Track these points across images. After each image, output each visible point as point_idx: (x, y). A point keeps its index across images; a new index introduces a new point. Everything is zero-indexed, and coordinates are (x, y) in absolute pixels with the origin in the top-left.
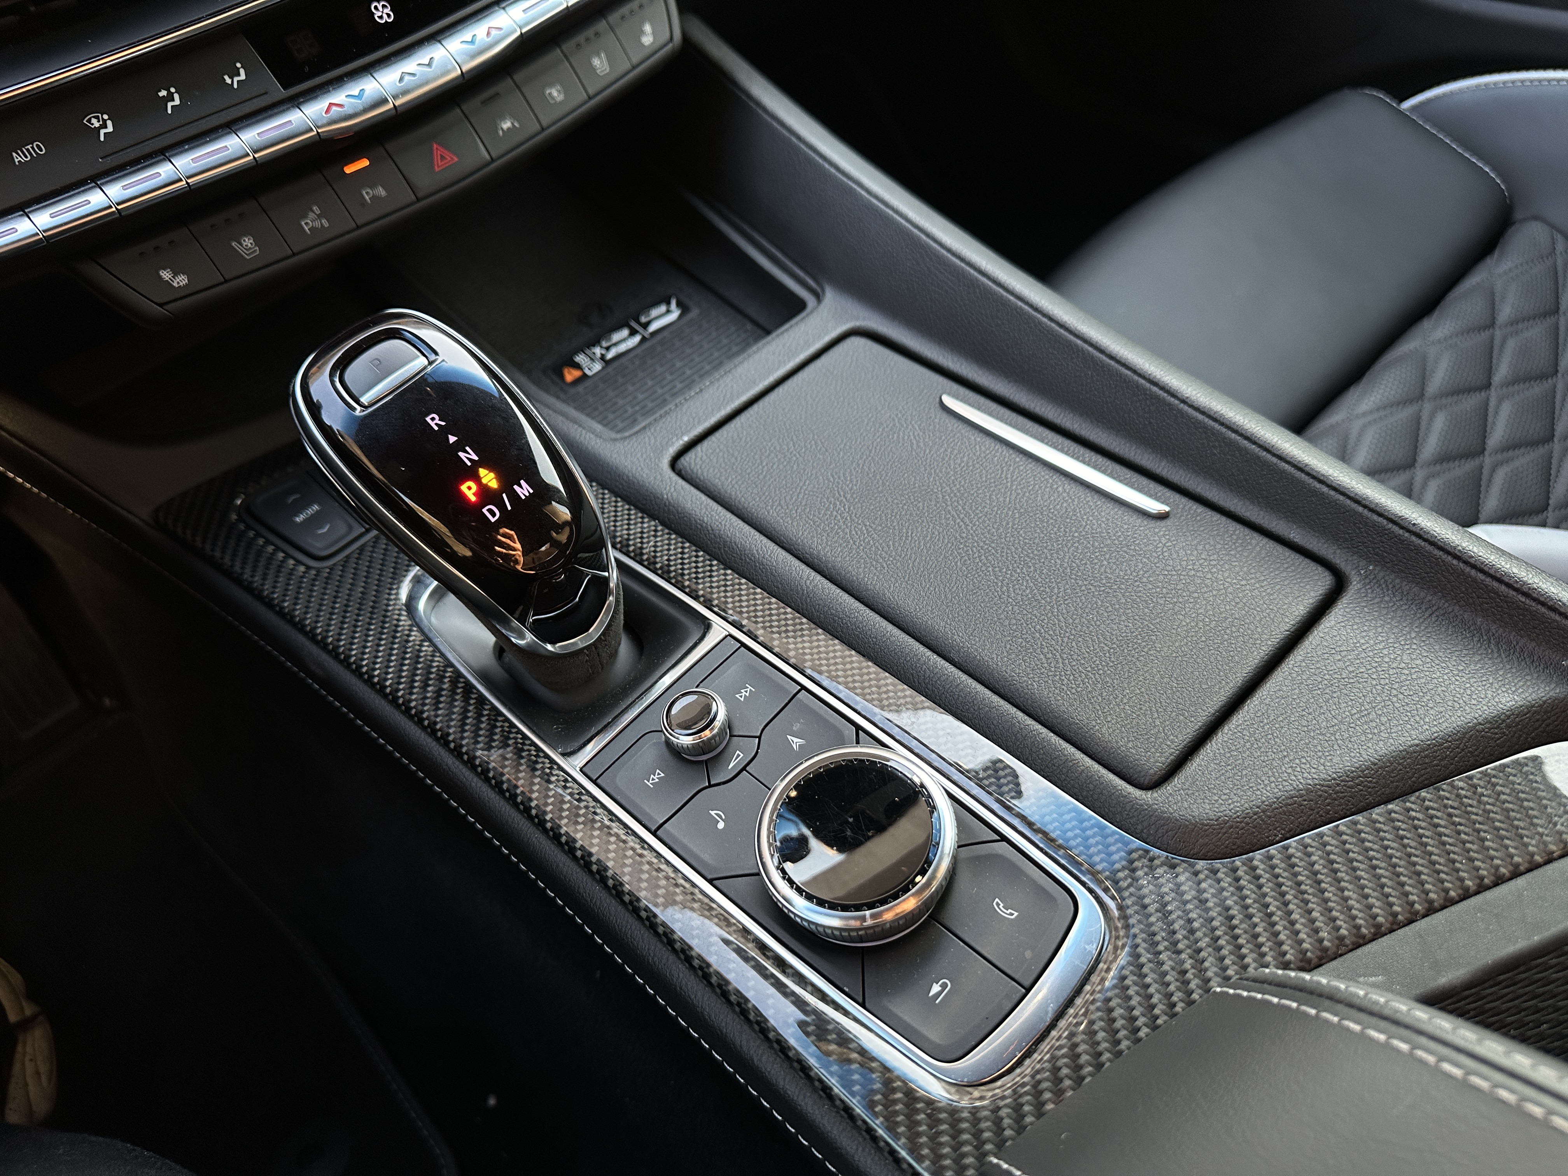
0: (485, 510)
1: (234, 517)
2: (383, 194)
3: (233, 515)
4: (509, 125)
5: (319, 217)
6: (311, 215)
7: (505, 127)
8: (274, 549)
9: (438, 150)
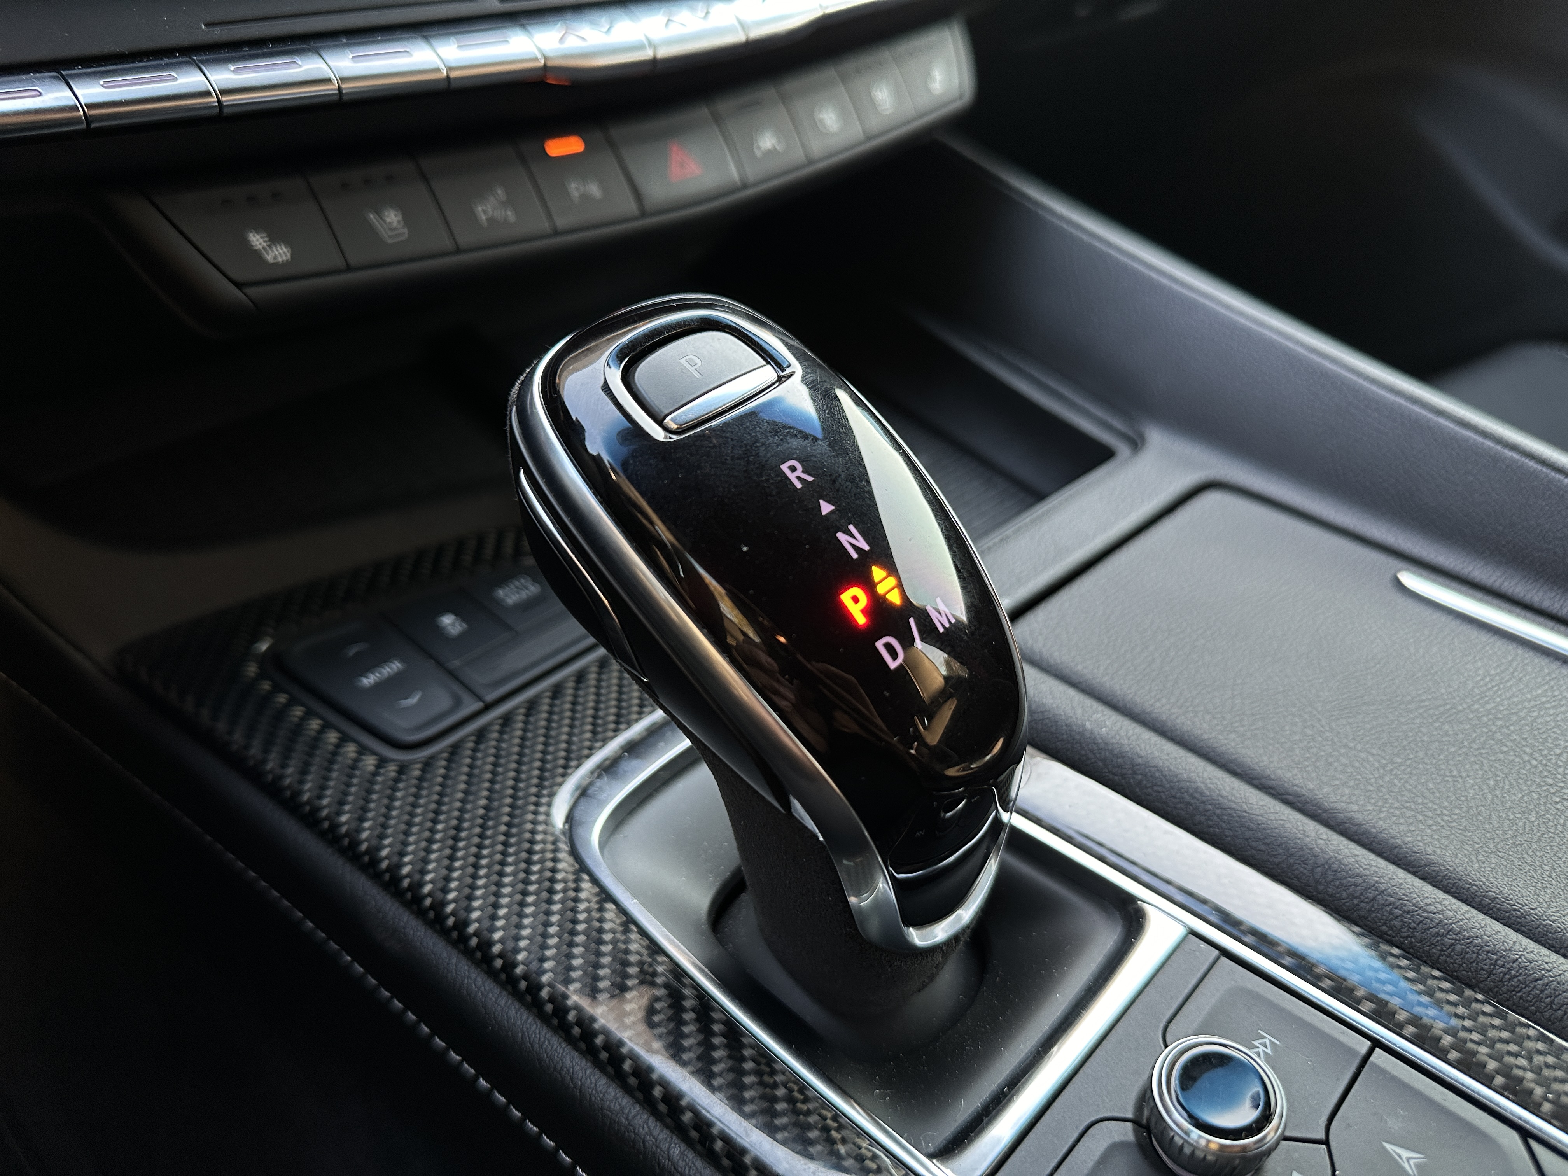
0: (880, 645)
1: (252, 669)
2: (598, 194)
3: (252, 667)
4: (770, 143)
5: (505, 206)
6: (492, 200)
7: (765, 145)
8: (323, 727)
9: (676, 153)
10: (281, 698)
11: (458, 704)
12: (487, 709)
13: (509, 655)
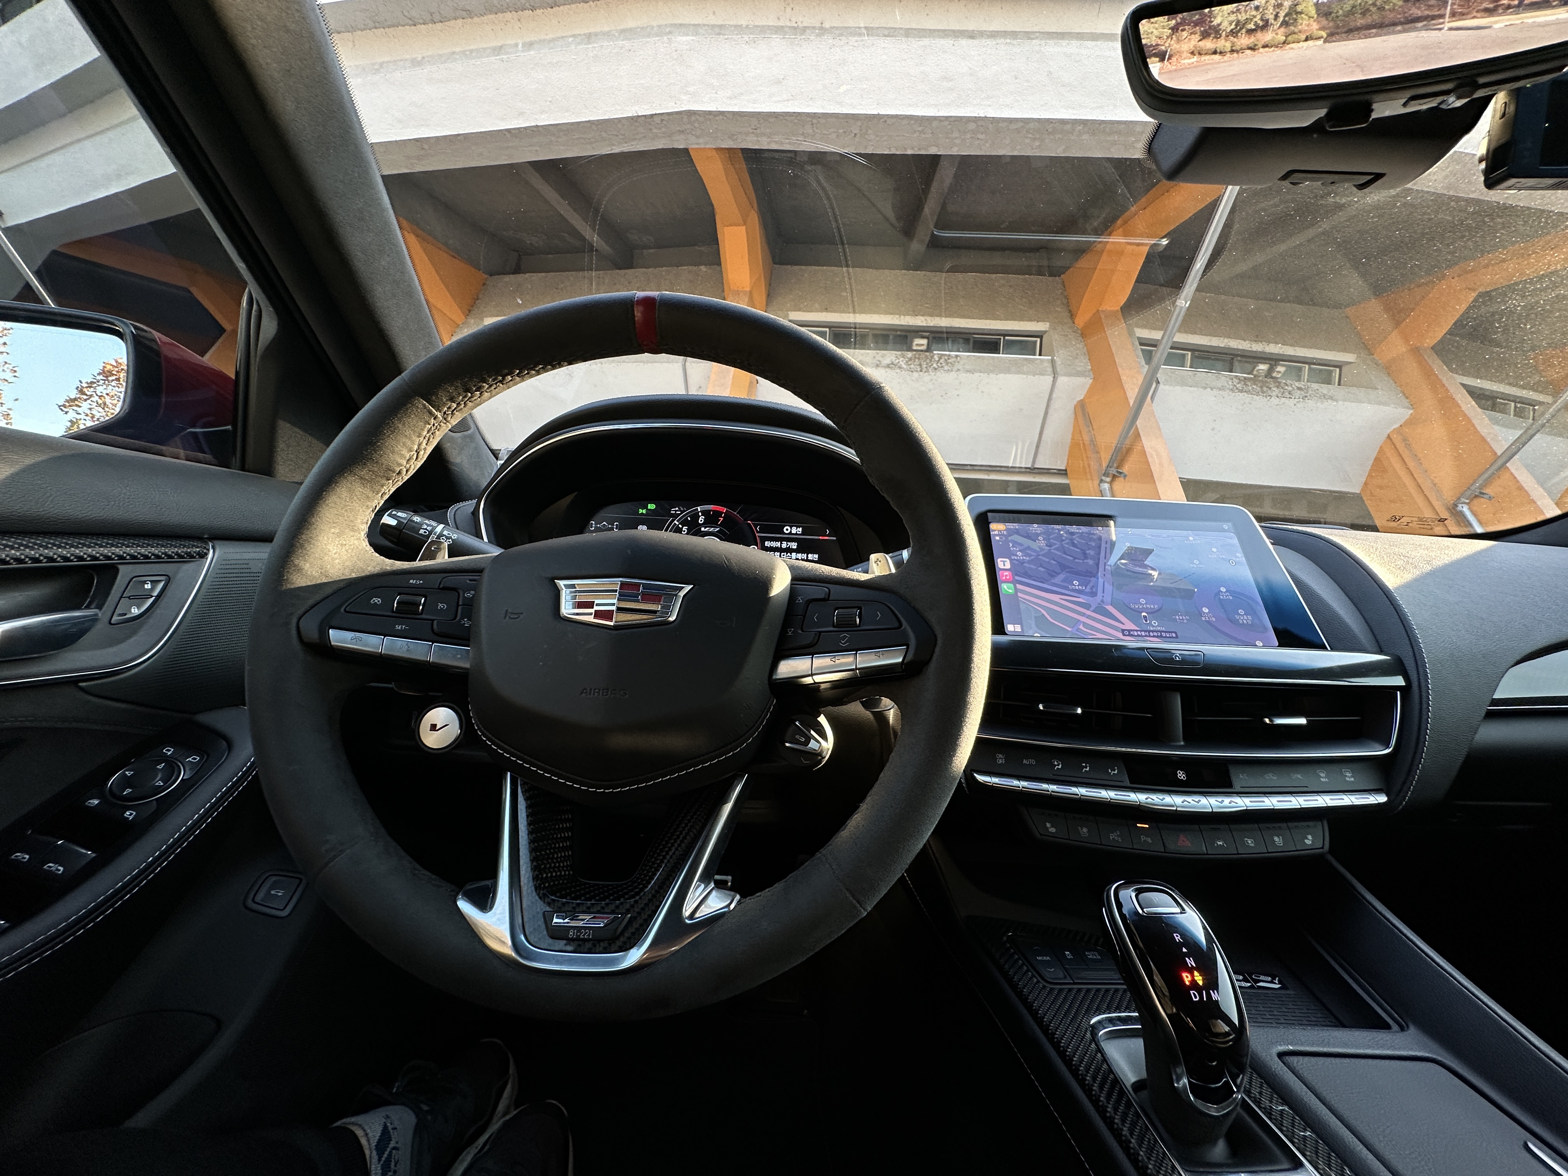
2: (1150, 841)
3: (1005, 938)
4: (1221, 843)
5: (1118, 836)
6: (1115, 834)
7: (1219, 843)
8: (1023, 964)
9: (1182, 837)
10: (1012, 951)
11: (1065, 978)
12: (1074, 983)
13: (1085, 973)
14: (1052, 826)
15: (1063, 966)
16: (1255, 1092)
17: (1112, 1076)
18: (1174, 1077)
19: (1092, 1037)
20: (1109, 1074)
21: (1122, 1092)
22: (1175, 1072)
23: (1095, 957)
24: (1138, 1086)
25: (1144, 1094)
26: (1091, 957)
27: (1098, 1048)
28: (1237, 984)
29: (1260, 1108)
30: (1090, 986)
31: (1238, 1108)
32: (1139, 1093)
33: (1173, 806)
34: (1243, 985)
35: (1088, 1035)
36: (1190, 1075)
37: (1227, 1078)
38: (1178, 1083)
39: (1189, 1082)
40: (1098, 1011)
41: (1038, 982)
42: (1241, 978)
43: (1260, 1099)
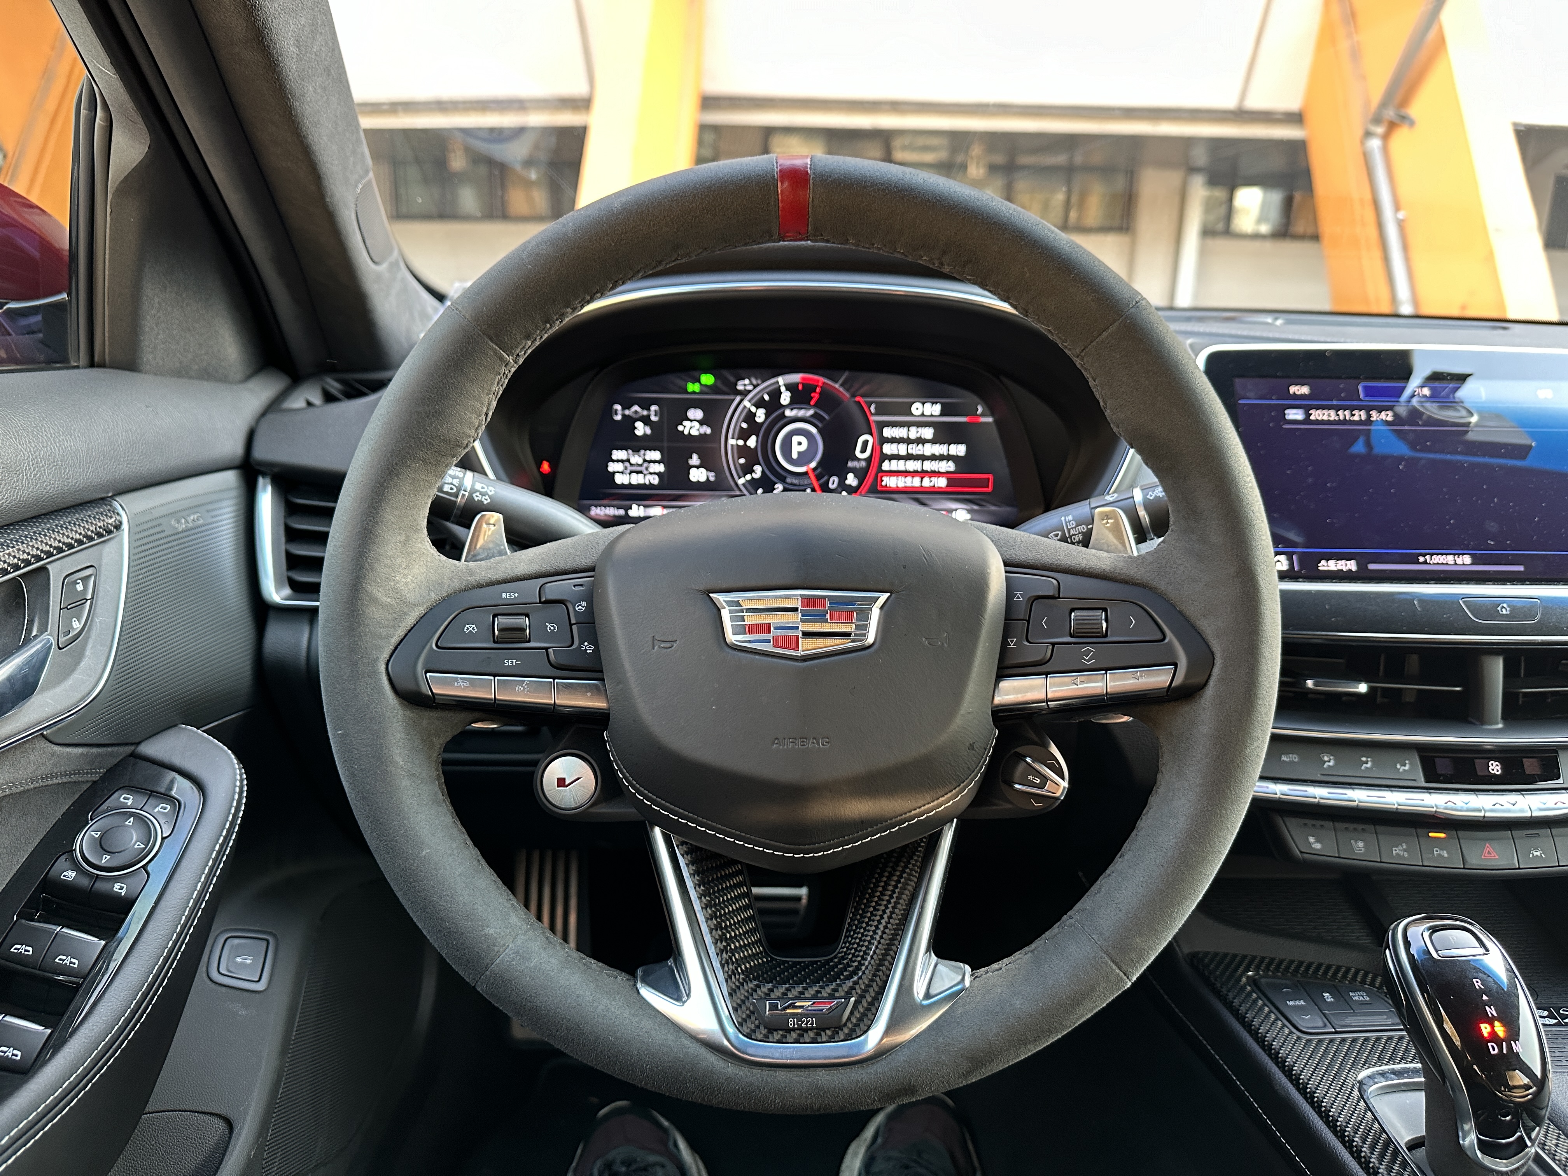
2: (1446, 855)
3: (1244, 980)
4: (1538, 854)
5: (1405, 850)
6: (1400, 848)
7: (1535, 854)
8: (1270, 1012)
9: (1488, 847)
10: (1255, 995)
11: (1325, 1026)
12: (1336, 1032)
13: (1350, 1018)
14: (1317, 841)
15: (1321, 1011)
16: (1551, 1144)
17: (1384, 1136)
18: (1460, 1134)
19: (1361, 1094)
20: (1381, 1133)
21: (1396, 1153)
22: (1462, 1128)
23: (1361, 998)
24: (1414, 1145)
25: (1421, 1152)
26: (1357, 998)
27: (1368, 1106)
28: (1540, 1021)
29: (1554, 1160)
30: (1355, 1035)
31: (1530, 1163)
32: (1414, 1152)
33: (1480, 811)
34: (1548, 1023)
35: (1356, 1092)
36: (1480, 1130)
37: (1521, 1132)
38: (1464, 1140)
39: (1478, 1138)
40: (1367, 1064)
41: (1291, 1032)
42: (1546, 1013)
43: (1556, 1151)
